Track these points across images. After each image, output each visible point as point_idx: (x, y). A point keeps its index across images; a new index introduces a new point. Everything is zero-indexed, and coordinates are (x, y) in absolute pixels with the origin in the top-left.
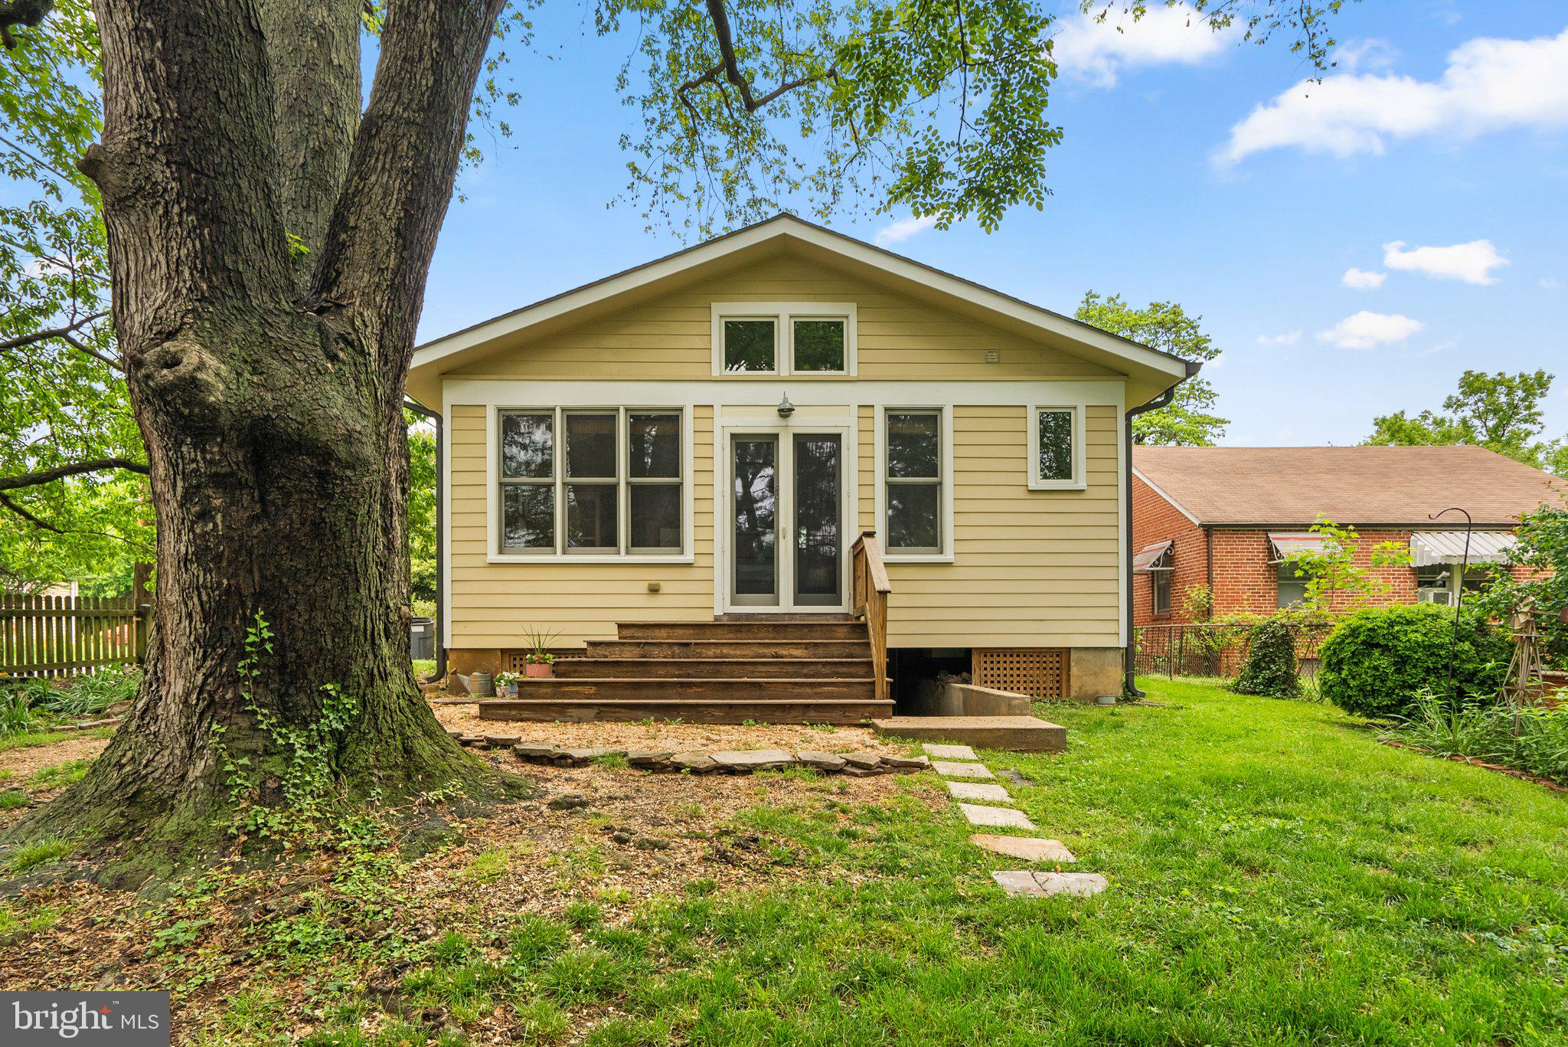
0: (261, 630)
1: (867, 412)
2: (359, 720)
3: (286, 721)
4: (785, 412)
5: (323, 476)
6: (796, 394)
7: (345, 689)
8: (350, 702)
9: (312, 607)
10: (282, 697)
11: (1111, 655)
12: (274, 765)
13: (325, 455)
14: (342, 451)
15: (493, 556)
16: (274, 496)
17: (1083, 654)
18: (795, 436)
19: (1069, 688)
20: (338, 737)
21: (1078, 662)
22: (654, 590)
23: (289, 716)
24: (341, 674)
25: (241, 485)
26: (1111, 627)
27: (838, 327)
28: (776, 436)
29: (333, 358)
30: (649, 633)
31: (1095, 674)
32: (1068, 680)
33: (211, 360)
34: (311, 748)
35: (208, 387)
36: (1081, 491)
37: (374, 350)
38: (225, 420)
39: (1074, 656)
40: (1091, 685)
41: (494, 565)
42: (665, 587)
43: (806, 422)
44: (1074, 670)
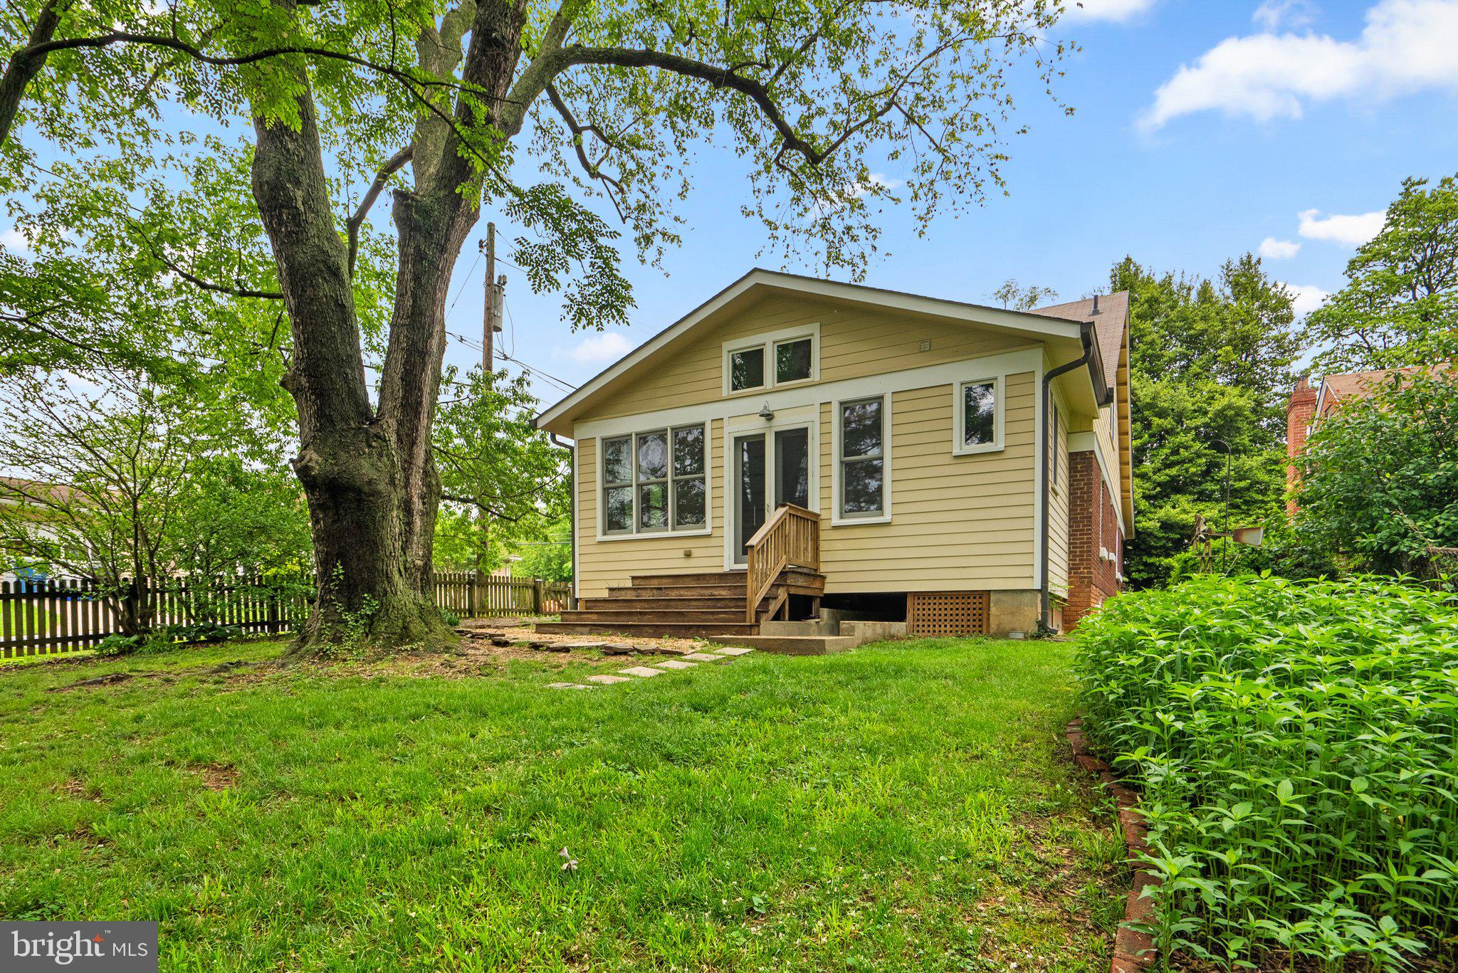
0: (339, 569)
1: (826, 408)
2: (379, 611)
3: (349, 610)
4: (769, 417)
5: (360, 501)
6: (774, 402)
7: (374, 597)
8: (375, 603)
9: (359, 560)
10: (349, 598)
11: (1027, 597)
12: (340, 627)
13: (359, 491)
14: (366, 489)
15: (600, 538)
16: (341, 511)
17: (1001, 596)
18: (776, 433)
19: (988, 625)
20: (371, 617)
21: (997, 603)
22: (688, 555)
23: (351, 608)
24: (371, 590)
25: (329, 508)
26: (1026, 572)
27: (807, 344)
28: (764, 435)
29: (370, 446)
30: (648, 581)
31: (1012, 614)
32: (988, 619)
33: (315, 456)
34: (357, 621)
35: (312, 468)
36: (1001, 452)
37: (394, 438)
38: (319, 481)
39: (993, 597)
40: (1007, 620)
41: (601, 543)
42: (695, 553)
43: (785, 422)
44: (993, 610)
